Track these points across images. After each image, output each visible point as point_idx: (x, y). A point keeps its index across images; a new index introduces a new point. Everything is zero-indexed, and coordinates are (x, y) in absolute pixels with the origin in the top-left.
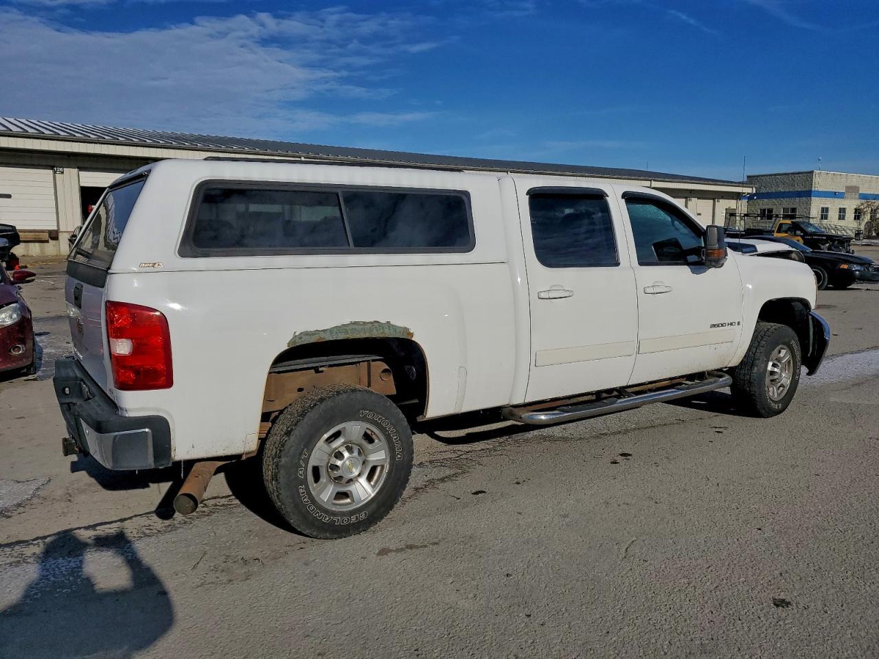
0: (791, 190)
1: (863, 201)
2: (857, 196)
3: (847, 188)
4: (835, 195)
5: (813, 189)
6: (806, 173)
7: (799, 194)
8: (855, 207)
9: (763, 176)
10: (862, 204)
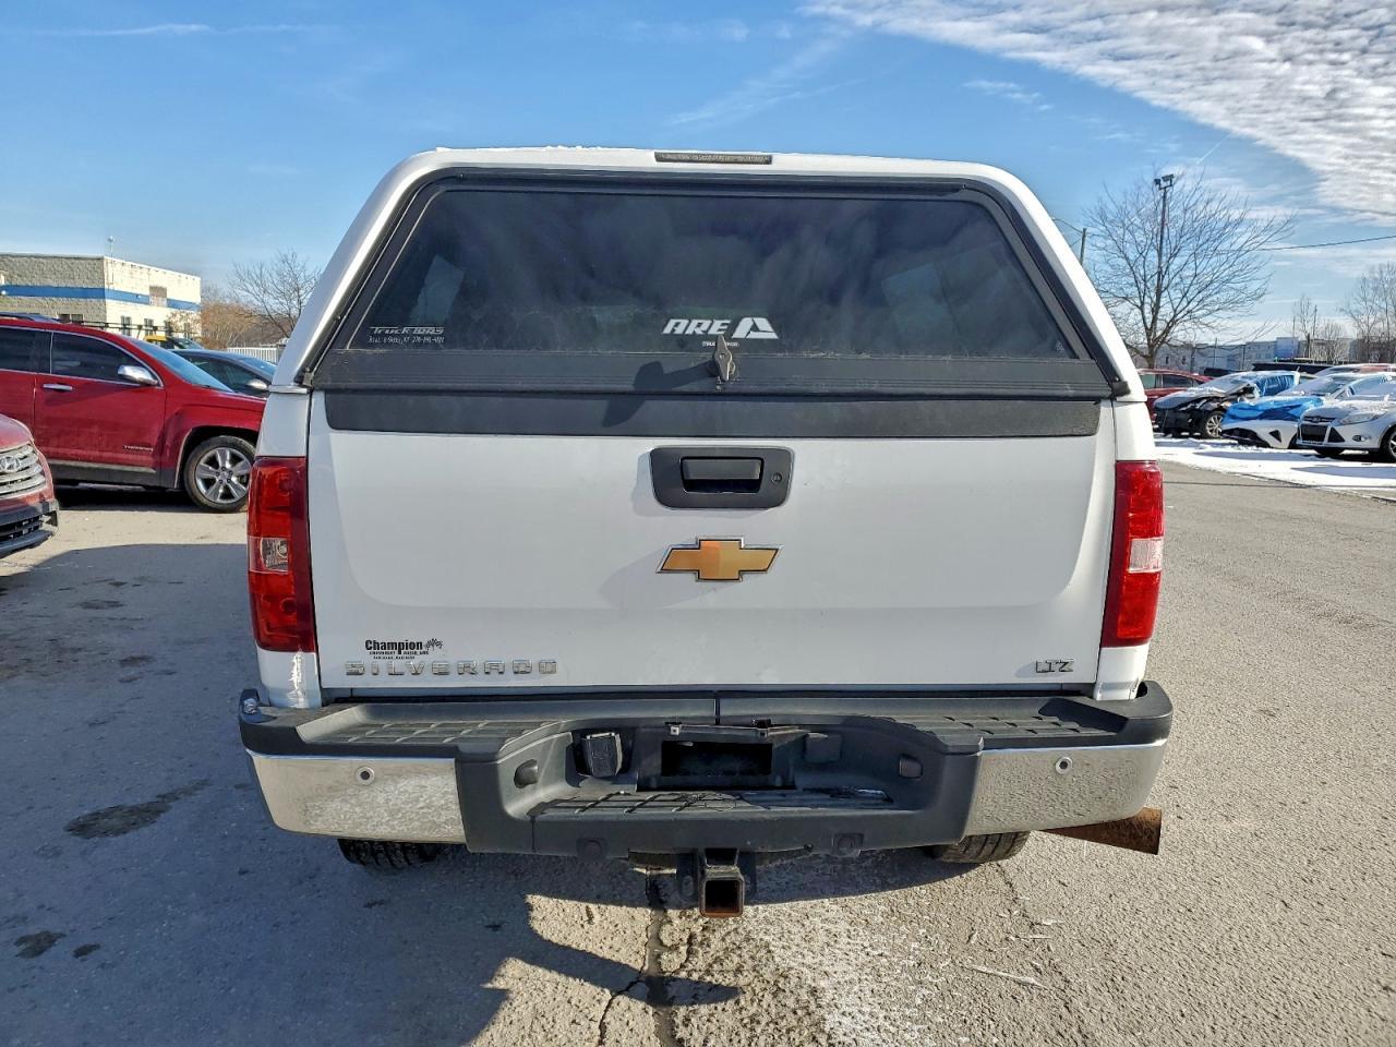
0: (69, 285)
1: (173, 310)
2: (165, 302)
3: (152, 288)
4: (135, 298)
5: (106, 286)
6: (93, 259)
7: (86, 293)
8: (166, 319)
9: (17, 256)
10: (174, 315)
